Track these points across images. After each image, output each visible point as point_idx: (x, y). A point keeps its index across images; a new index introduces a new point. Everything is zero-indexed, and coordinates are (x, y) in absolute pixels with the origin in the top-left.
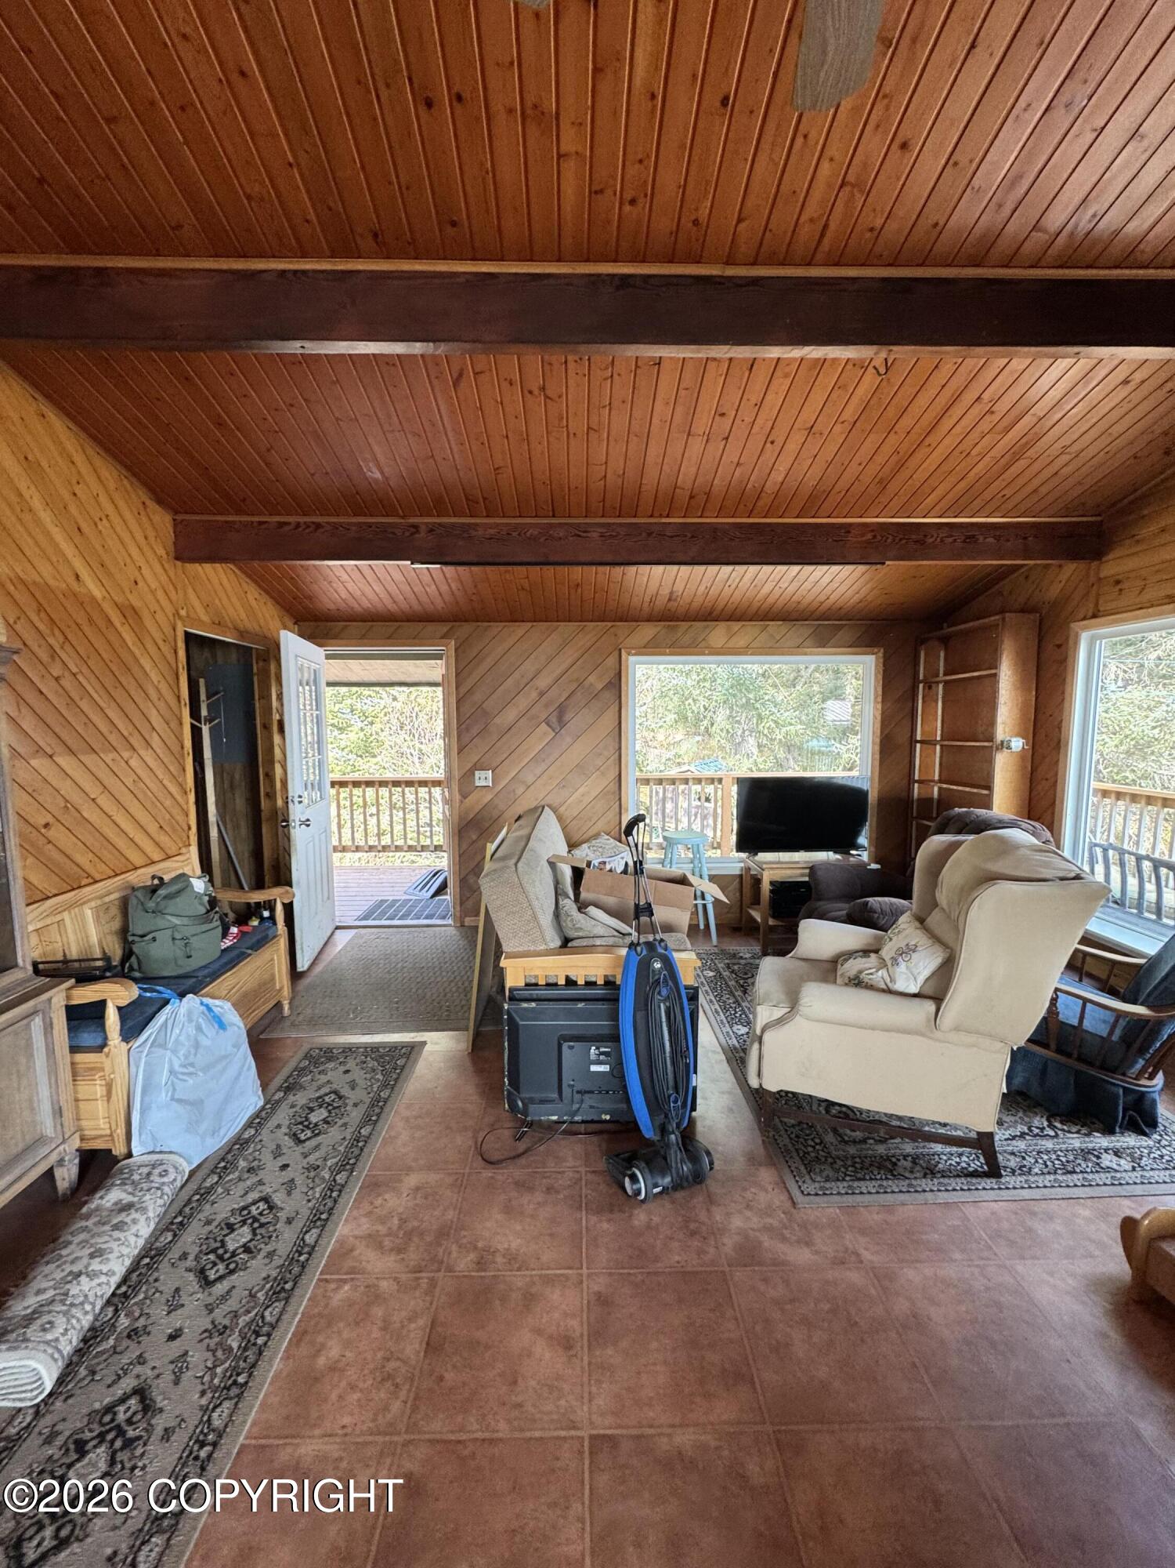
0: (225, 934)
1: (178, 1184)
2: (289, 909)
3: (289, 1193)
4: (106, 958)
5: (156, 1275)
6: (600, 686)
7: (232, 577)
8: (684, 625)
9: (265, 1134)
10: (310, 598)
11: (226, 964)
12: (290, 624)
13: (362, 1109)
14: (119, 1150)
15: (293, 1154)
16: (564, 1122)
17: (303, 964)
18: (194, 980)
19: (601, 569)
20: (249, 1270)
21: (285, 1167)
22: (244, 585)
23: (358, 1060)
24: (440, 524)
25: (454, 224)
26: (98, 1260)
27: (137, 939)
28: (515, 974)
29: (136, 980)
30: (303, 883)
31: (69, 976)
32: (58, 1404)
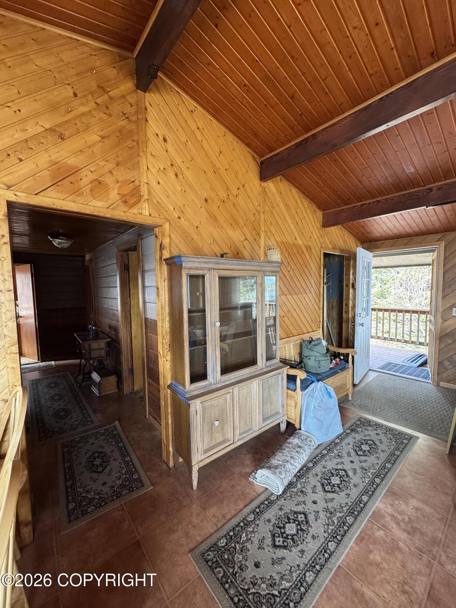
0: (331, 363)
3: (354, 474)
4: (296, 361)
5: (308, 476)
7: (340, 230)
9: (343, 444)
12: (359, 244)
13: (386, 454)
14: (297, 426)
15: (355, 458)
17: (356, 381)
18: (321, 376)
20: (340, 496)
21: (352, 462)
22: (344, 233)
23: (383, 431)
26: (292, 460)
29: (305, 371)
30: (359, 348)
31: (289, 365)
32: (282, 499)
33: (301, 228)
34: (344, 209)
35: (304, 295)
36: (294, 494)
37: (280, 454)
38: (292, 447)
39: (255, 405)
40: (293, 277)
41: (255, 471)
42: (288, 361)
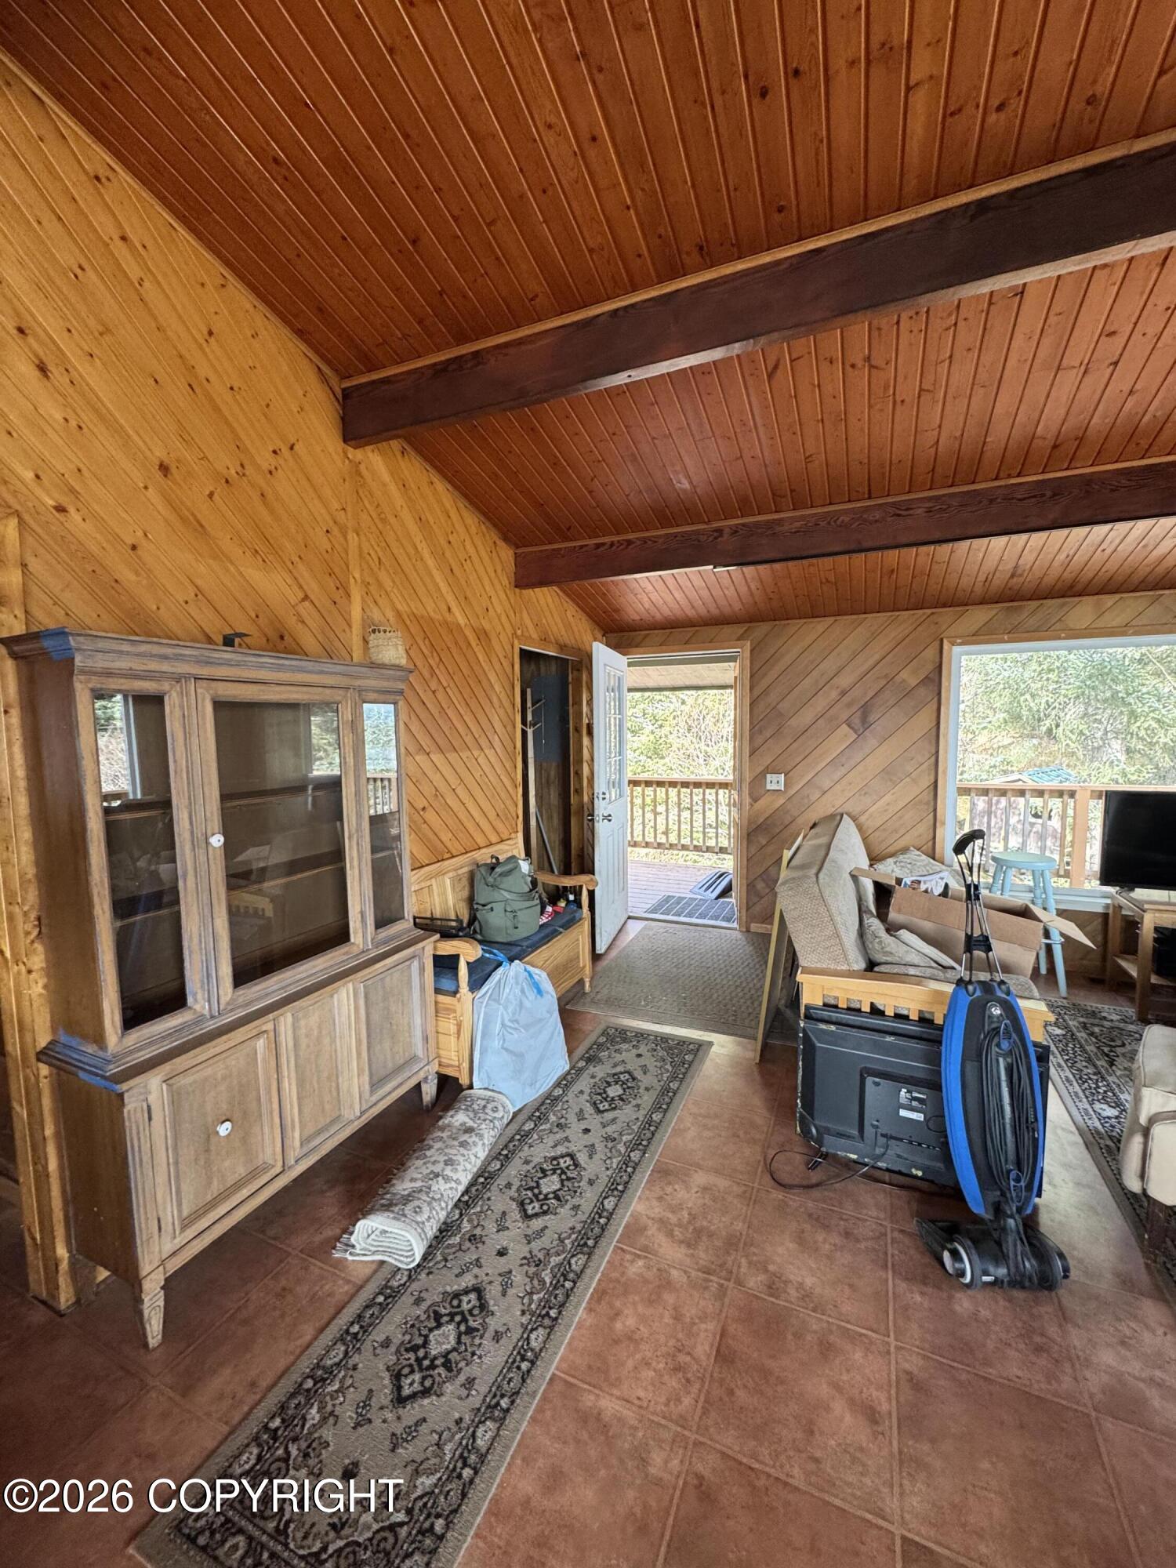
0: (542, 913)
1: (505, 1121)
2: (591, 894)
3: (590, 1157)
4: (458, 920)
5: (489, 1194)
6: (913, 682)
7: (556, 599)
8: (1034, 604)
9: (570, 1096)
10: (617, 611)
11: (543, 938)
12: (599, 636)
13: (653, 1094)
14: (464, 1081)
15: (593, 1121)
16: (866, 1165)
17: (601, 948)
18: (519, 948)
19: (923, 549)
20: (558, 1216)
21: (587, 1131)
22: (565, 604)
23: (649, 1047)
24: (743, 525)
25: (781, 210)
26: (450, 1167)
27: (480, 907)
28: (813, 991)
29: (480, 942)
30: (604, 873)
31: (436, 931)
32: (423, 1276)
33: (464, 583)
34: (561, 549)
35: (476, 753)
36: (454, 1250)
37: (419, 1163)
38: (450, 1137)
39: (345, 1054)
40: (445, 706)
41: (351, 1229)
42: (439, 923)
